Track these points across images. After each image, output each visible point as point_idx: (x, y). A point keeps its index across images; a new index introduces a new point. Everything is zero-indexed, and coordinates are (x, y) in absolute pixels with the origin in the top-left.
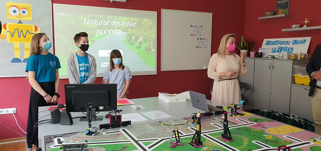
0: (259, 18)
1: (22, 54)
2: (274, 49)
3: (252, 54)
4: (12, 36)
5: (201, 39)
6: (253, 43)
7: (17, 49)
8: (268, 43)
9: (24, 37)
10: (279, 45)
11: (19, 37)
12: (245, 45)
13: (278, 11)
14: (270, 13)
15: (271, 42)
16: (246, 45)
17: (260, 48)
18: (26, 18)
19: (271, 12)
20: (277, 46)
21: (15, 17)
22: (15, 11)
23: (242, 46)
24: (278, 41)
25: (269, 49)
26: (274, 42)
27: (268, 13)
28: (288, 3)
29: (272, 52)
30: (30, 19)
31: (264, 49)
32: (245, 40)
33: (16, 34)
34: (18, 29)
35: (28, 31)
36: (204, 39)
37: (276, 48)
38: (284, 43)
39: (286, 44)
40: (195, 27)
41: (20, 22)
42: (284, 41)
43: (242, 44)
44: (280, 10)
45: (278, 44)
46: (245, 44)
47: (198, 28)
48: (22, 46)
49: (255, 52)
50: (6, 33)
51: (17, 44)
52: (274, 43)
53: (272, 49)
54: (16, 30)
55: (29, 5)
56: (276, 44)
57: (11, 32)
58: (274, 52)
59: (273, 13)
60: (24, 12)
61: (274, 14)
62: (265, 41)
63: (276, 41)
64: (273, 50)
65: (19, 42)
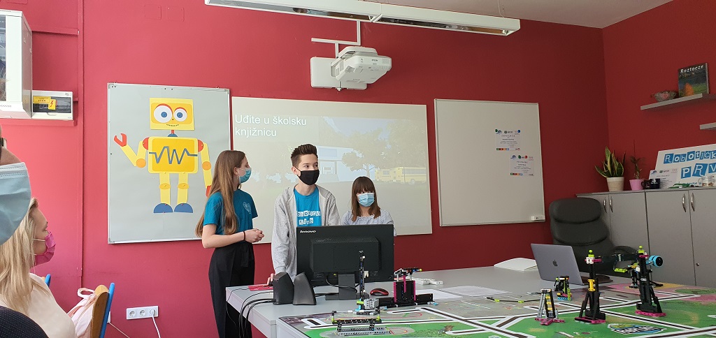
0: (643, 108)
1: (173, 196)
2: (686, 171)
3: (635, 183)
4: (158, 160)
5: (520, 157)
6: (635, 161)
7: (165, 186)
8: (670, 159)
9: (179, 163)
10: (698, 161)
11: (170, 162)
12: (616, 168)
13: (684, 90)
14: (667, 94)
15: (676, 156)
16: (619, 166)
17: (652, 171)
18: (183, 126)
19: (669, 92)
20: (692, 164)
21: (163, 125)
22: (164, 115)
23: (609, 169)
24: (693, 152)
25: (675, 171)
26: (684, 155)
27: (662, 95)
28: (704, 72)
29: (682, 177)
30: (191, 127)
31: (661, 172)
32: (615, 156)
33: (165, 158)
34: (168, 147)
35: (185, 150)
36: (526, 157)
37: (690, 168)
38: (708, 155)
39: (713, 156)
40: (506, 132)
41: (173, 134)
42: (707, 152)
43: (609, 166)
44: (689, 87)
45: (693, 159)
46: (616, 164)
47: (511, 134)
48: (174, 180)
49: (642, 180)
50: (147, 156)
51: (165, 177)
52: (683, 157)
53: (682, 171)
54: (166, 149)
55: (190, 102)
56: (688, 160)
57: (155, 153)
58: (688, 175)
59: (673, 94)
60: (180, 115)
61: (677, 96)
62: (662, 154)
63: (689, 153)
64: (684, 173)
65: (168, 173)
